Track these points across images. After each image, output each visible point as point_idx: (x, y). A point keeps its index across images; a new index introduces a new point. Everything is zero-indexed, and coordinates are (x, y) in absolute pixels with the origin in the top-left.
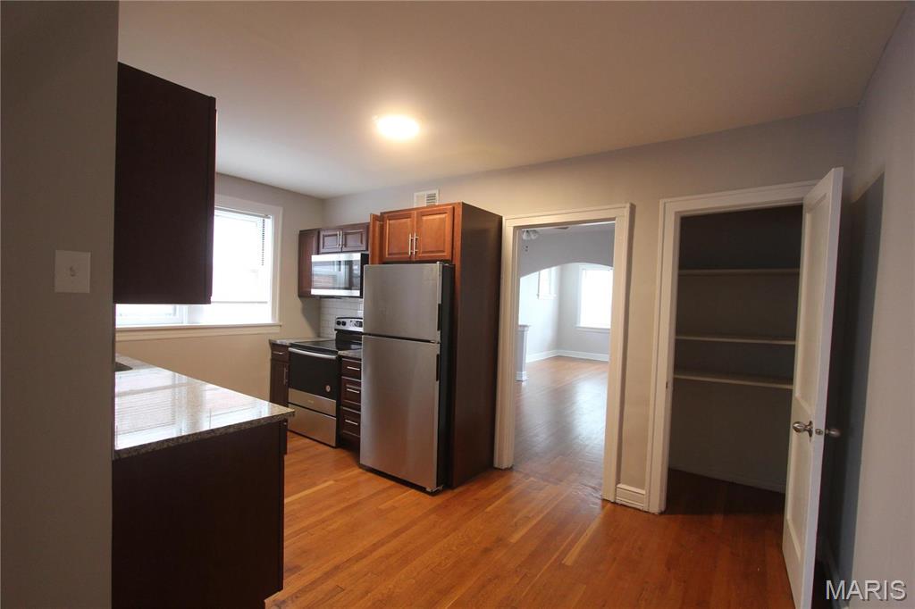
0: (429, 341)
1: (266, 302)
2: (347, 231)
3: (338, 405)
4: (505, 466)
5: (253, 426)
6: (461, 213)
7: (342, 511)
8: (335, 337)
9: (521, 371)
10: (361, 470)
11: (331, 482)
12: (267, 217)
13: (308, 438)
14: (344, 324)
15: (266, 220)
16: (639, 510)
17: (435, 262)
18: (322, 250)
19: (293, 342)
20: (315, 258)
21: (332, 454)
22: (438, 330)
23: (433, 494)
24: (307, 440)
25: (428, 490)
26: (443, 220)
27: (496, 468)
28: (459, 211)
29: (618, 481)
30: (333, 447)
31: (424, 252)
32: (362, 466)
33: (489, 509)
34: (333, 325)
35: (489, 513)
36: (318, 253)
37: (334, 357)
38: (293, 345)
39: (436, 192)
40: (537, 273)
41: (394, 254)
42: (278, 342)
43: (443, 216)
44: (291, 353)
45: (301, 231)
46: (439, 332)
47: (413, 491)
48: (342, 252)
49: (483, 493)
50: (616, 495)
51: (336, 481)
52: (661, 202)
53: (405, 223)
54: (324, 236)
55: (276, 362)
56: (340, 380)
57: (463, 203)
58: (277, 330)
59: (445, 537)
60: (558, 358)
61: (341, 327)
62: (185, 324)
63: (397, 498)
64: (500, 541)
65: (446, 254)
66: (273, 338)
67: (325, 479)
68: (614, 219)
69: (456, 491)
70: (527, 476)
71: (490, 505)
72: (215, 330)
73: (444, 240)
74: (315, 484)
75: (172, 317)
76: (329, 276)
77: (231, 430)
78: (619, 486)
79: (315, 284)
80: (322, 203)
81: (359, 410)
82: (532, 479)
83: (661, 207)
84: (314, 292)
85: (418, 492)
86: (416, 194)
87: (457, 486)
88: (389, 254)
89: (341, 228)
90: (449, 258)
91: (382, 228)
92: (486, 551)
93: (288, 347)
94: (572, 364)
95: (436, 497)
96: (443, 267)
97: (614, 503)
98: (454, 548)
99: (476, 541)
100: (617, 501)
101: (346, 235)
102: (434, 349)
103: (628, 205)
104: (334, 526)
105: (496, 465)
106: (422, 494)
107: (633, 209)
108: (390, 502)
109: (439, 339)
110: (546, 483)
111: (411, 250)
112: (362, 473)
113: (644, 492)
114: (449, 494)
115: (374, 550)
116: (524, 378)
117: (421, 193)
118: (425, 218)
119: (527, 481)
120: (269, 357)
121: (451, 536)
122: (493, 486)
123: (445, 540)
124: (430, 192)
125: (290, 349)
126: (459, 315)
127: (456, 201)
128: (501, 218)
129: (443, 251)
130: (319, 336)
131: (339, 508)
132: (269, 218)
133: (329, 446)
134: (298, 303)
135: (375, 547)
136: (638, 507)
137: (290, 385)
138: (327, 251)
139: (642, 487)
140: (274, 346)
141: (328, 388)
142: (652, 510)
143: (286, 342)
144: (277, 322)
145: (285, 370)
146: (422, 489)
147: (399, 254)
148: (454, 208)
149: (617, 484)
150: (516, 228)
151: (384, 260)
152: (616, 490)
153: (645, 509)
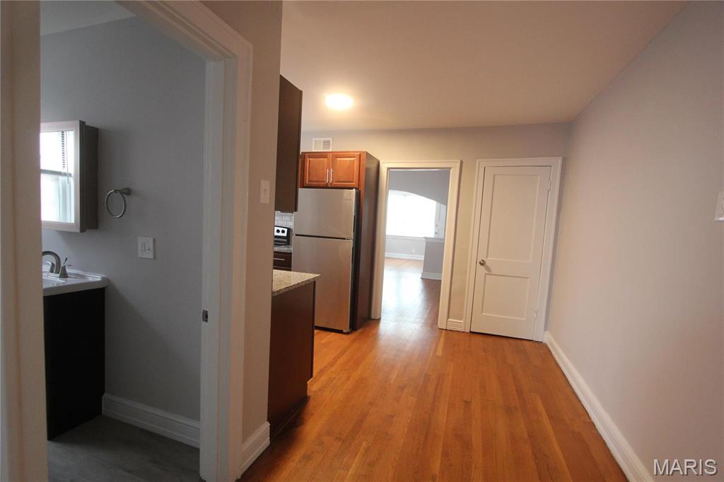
16: (460, 332)
22: (353, 231)
23: (347, 333)
25: (344, 331)
26: (352, 162)
27: (374, 319)
28: (364, 157)
29: (448, 318)
31: (337, 182)
39: (331, 140)
41: (314, 182)
43: (353, 159)
46: (354, 233)
47: (333, 333)
50: (447, 326)
52: (478, 161)
53: (324, 161)
65: (355, 184)
68: (450, 168)
73: (353, 174)
78: (449, 320)
83: (477, 163)
85: (337, 334)
86: (314, 139)
87: (358, 329)
88: (309, 181)
90: (357, 186)
95: (349, 336)
96: (356, 192)
97: (446, 329)
100: (448, 329)
102: (350, 244)
103: (459, 161)
105: (373, 317)
106: (340, 334)
107: (462, 162)
109: (352, 237)
111: (329, 179)
113: (462, 321)
114: (355, 333)
117: (317, 139)
118: (338, 159)
124: (326, 139)
128: (379, 161)
129: (352, 182)
136: (459, 330)
139: (461, 319)
142: (466, 331)
146: (340, 332)
147: (317, 181)
148: (359, 155)
150: (389, 169)
151: (305, 185)
152: (447, 323)
153: (463, 331)
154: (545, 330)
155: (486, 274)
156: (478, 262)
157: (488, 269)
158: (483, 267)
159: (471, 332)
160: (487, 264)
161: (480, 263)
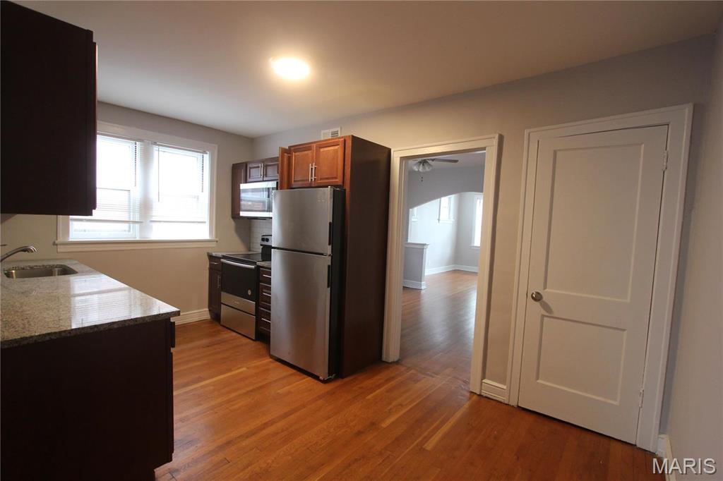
0: (322, 254)
1: (205, 222)
2: (267, 163)
3: (257, 306)
4: (391, 360)
5: (138, 323)
6: (351, 144)
7: (245, 394)
8: (260, 251)
9: (421, 281)
10: (271, 360)
11: (244, 369)
12: (204, 152)
13: (234, 331)
14: (267, 240)
15: (205, 155)
16: (501, 402)
17: (327, 187)
18: (249, 180)
19: (224, 254)
20: (243, 186)
21: (251, 346)
22: (329, 244)
23: (325, 382)
24: (234, 334)
25: (320, 378)
26: (336, 151)
27: (383, 362)
28: (349, 143)
29: (484, 377)
30: (252, 339)
31: (321, 179)
32: (272, 357)
33: (370, 397)
34: (259, 241)
35: (369, 399)
36: (246, 182)
37: (253, 267)
38: (224, 257)
39: (339, 129)
40: (439, 200)
41: (299, 181)
42: (214, 254)
43: (336, 147)
44: (223, 263)
45: (233, 165)
46: (331, 246)
47: (309, 378)
48: (263, 181)
49: (368, 383)
50: (481, 389)
51: (248, 368)
52: (526, 132)
53: (308, 154)
54: (250, 168)
55: (212, 270)
56: (258, 285)
57: (353, 136)
58: (214, 245)
59: (327, 419)
60: (455, 271)
61: (265, 243)
62: (138, 239)
63: (294, 385)
64: (373, 425)
65: (339, 181)
66: (210, 252)
67: (239, 366)
68: (484, 149)
69: (346, 380)
70: (409, 369)
71: (371, 393)
72: (163, 244)
73: (337, 168)
74: (230, 370)
75: (127, 233)
76: (260, 202)
77: (115, 326)
78: (484, 381)
79: (243, 207)
80: (251, 141)
81: (270, 310)
82: (413, 371)
83: (526, 137)
84: (242, 214)
85: (313, 380)
86: (323, 131)
87: (347, 376)
88: (294, 181)
89: (263, 161)
90: (340, 183)
91: (289, 159)
92: (359, 433)
93: (219, 258)
94: (466, 277)
95: (327, 385)
96: (334, 190)
97: (480, 395)
98: (332, 430)
99: (352, 424)
100: (482, 394)
101: (266, 167)
102: (328, 261)
103: (497, 136)
104: (237, 406)
105: (384, 358)
106: (316, 381)
107: (501, 138)
108: (287, 388)
109: (329, 252)
110: (423, 376)
111: (311, 178)
112: (271, 362)
113: (505, 387)
114: (339, 382)
115: (264, 429)
116: (423, 287)
117: (326, 131)
118: (322, 150)
119: (408, 373)
120: (208, 266)
121: (332, 419)
122: (378, 377)
123: (325, 423)
124: (334, 130)
125: (222, 260)
126: (349, 233)
127: (348, 134)
128: (390, 150)
129: (336, 178)
130: (250, 250)
131: (244, 391)
132: (206, 153)
133: (249, 338)
134: (232, 223)
135: (266, 425)
136: (500, 400)
137: (222, 289)
138: (252, 180)
139: (503, 382)
140: (211, 257)
141: (249, 292)
142: (511, 403)
143: (220, 254)
144: (214, 238)
145: (219, 277)
146: (316, 378)
148: (345, 140)
149: (482, 380)
150: (402, 159)
151: (291, 186)
152: (481, 384)
153: (506, 402)
154: (660, 433)
155: (543, 316)
156: (529, 295)
157: (546, 307)
158: (538, 304)
159: (518, 407)
160: (544, 299)
161: (533, 297)
